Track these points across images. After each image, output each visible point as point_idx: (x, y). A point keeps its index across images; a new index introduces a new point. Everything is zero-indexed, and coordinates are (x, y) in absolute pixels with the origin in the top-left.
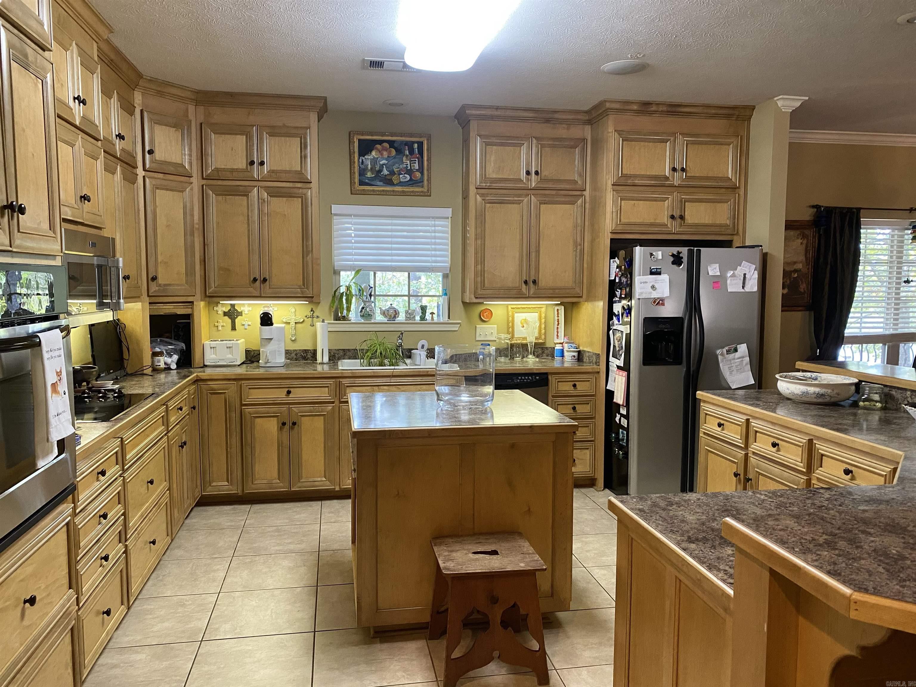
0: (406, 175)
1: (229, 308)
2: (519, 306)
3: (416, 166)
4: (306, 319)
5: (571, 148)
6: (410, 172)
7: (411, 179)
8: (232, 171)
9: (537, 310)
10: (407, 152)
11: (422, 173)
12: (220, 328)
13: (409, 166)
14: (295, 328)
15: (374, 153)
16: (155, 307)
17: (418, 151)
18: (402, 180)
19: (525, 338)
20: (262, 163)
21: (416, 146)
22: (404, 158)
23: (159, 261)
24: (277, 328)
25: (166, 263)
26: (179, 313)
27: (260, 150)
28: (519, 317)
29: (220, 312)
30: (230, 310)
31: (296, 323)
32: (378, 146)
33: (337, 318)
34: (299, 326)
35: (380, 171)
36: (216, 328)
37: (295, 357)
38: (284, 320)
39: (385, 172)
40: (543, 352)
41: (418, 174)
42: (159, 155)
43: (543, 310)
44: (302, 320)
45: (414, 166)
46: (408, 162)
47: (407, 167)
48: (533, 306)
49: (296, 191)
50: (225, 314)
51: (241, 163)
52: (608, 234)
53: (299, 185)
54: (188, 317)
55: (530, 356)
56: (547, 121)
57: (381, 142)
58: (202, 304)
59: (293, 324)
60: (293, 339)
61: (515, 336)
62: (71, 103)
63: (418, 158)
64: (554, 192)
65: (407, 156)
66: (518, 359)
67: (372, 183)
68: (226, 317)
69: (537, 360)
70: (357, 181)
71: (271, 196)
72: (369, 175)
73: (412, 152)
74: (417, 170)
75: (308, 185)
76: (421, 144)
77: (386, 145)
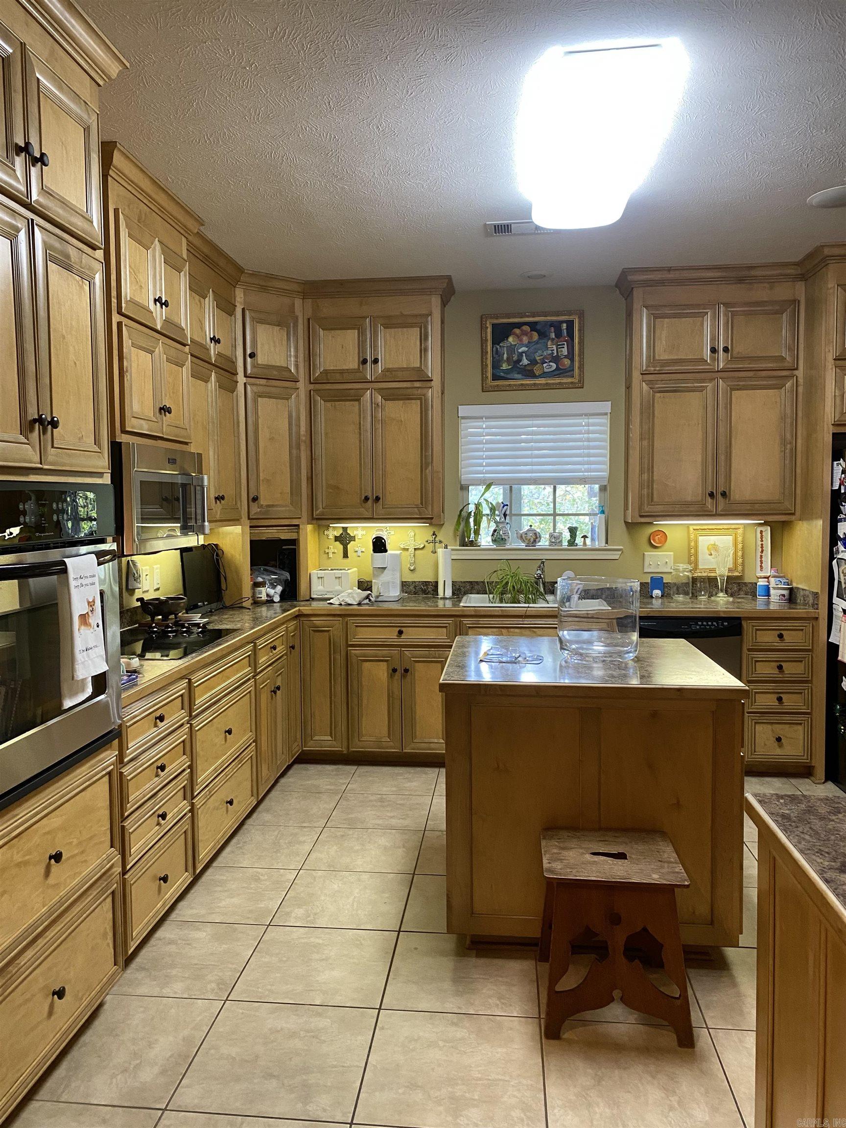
0: (551, 364)
1: (341, 531)
2: (706, 527)
3: (565, 351)
4: (426, 544)
5: (776, 313)
6: (556, 359)
7: (557, 369)
8: (342, 372)
9: (730, 531)
10: (553, 335)
11: (572, 360)
12: (331, 555)
13: (555, 352)
14: (414, 556)
15: (511, 339)
16: (257, 531)
17: (567, 333)
18: (546, 370)
19: (713, 570)
20: (376, 361)
21: (564, 326)
22: (549, 343)
23: (261, 478)
24: (391, 555)
25: (268, 481)
26: (283, 538)
27: (374, 346)
28: (705, 542)
29: (331, 537)
30: (342, 534)
31: (415, 549)
32: (517, 331)
33: (463, 544)
34: (417, 552)
35: (519, 360)
36: (326, 555)
37: (414, 590)
38: (402, 547)
39: (525, 361)
40: (740, 590)
41: (567, 362)
42: (261, 359)
43: (740, 531)
44: (422, 546)
45: (562, 351)
46: (554, 346)
47: (553, 353)
48: (725, 527)
49: (415, 392)
50: (337, 539)
51: (352, 363)
52: (828, 428)
53: (417, 384)
54: (294, 542)
55: (721, 594)
56: (740, 280)
57: (519, 325)
58: (310, 527)
59: (411, 550)
60: (412, 568)
61: (700, 567)
62: (152, 306)
63: (566, 341)
64: (751, 374)
65: (553, 339)
66: (703, 598)
67: (509, 376)
68: (338, 543)
69: (731, 599)
70: (489, 375)
71: (385, 400)
72: (505, 366)
73: (559, 335)
74: (566, 357)
75: (428, 384)
76: (570, 324)
77: (526, 328)
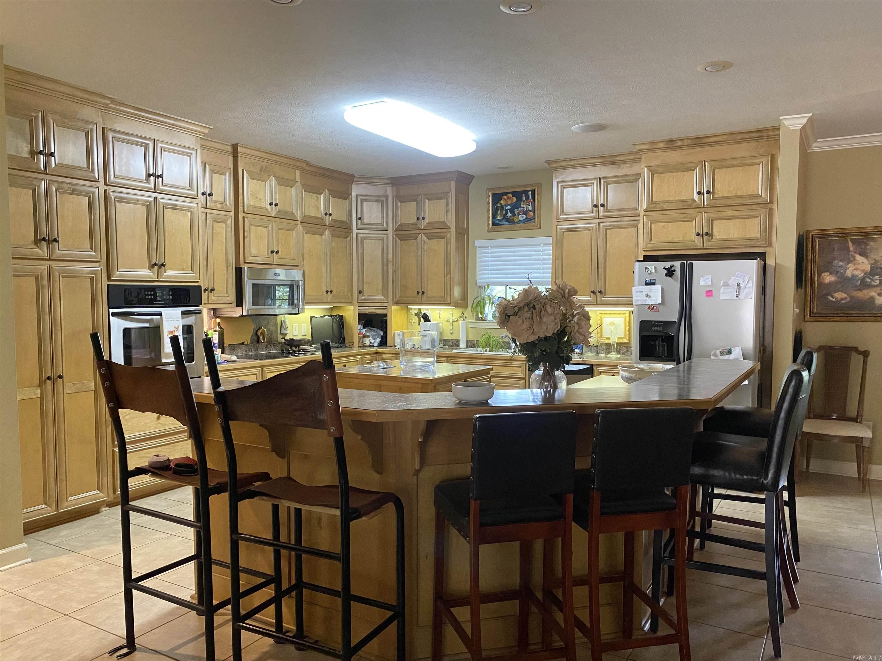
0: (523, 215)
1: (418, 311)
2: (606, 312)
3: (530, 208)
4: (459, 318)
5: (633, 182)
6: (526, 213)
7: (526, 218)
8: (408, 225)
9: (622, 315)
10: (524, 199)
11: (534, 212)
12: (413, 324)
13: (525, 208)
14: (452, 325)
15: (502, 202)
16: (361, 309)
17: (532, 196)
18: (520, 219)
19: (609, 338)
20: (423, 218)
21: (530, 193)
22: (522, 203)
23: (365, 282)
24: (433, 324)
25: (369, 283)
26: (378, 313)
27: (424, 211)
28: (607, 321)
29: (413, 313)
30: (418, 312)
31: (453, 321)
32: (505, 197)
33: (477, 319)
34: (454, 323)
35: (507, 213)
36: (410, 324)
37: (451, 344)
38: (446, 319)
39: (509, 214)
40: (628, 351)
41: (531, 214)
42: (366, 220)
43: (628, 315)
44: (456, 320)
45: (529, 208)
46: (525, 205)
47: (524, 209)
48: (620, 312)
49: (442, 234)
50: (416, 315)
51: (414, 220)
52: (641, 252)
53: (444, 230)
54: (386, 315)
55: (614, 353)
56: (612, 163)
57: (506, 194)
58: (394, 308)
59: (451, 322)
60: (451, 332)
61: (604, 336)
63: (531, 202)
64: (619, 219)
65: (524, 201)
66: (602, 355)
67: (501, 223)
68: (416, 317)
69: (619, 356)
70: (490, 222)
71: (428, 239)
72: (499, 217)
73: (527, 198)
74: (531, 211)
75: (449, 230)
76: (533, 192)
77: (510, 195)
